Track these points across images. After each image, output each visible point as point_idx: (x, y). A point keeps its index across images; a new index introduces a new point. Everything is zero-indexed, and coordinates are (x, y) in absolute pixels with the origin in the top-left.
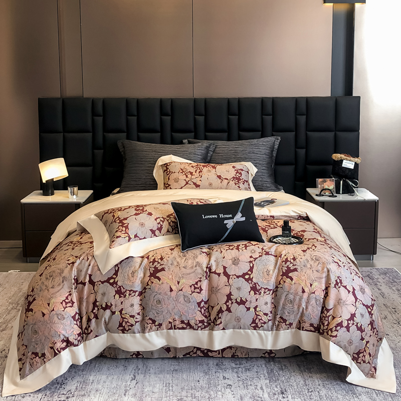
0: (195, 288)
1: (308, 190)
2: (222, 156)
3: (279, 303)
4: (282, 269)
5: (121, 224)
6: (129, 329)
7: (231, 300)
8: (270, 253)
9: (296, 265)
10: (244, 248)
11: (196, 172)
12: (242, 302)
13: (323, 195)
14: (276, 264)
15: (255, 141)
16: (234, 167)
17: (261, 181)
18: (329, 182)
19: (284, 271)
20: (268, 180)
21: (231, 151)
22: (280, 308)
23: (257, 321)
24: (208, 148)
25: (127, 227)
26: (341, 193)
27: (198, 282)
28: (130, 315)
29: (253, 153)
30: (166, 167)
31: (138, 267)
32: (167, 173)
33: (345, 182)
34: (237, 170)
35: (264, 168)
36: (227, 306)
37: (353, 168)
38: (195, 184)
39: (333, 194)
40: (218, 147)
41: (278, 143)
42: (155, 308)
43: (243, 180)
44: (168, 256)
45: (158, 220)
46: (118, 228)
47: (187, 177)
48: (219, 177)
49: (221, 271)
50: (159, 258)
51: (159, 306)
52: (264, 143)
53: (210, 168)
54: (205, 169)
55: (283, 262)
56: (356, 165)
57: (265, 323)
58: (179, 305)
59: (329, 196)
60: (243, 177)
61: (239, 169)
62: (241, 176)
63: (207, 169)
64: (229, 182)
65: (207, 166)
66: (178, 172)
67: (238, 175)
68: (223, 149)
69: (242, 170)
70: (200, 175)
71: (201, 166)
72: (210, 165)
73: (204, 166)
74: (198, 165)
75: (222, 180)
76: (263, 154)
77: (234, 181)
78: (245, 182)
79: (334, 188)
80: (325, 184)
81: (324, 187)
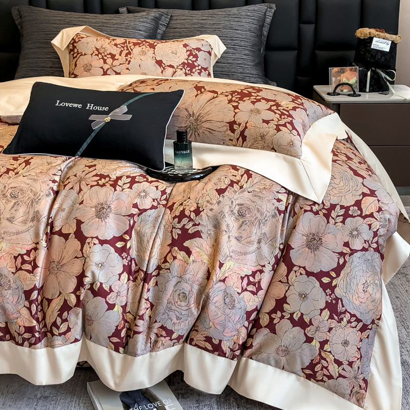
1: (317, 88)
13: (339, 94)
15: (234, 10)
16: (185, 46)
17: (241, 73)
18: (348, 72)
20: (253, 72)
21: (195, 24)
24: (157, 20)
26: (368, 90)
29: (231, 28)
30: (73, 44)
32: (73, 55)
33: (374, 73)
34: (191, 51)
35: (247, 52)
37: (388, 51)
39: (354, 92)
40: (174, 18)
43: (200, 68)
47: (105, 62)
48: (159, 63)
52: (249, 14)
53: (145, 48)
54: (137, 50)
56: (394, 46)
59: (349, 95)
60: (199, 62)
61: (194, 49)
62: (195, 61)
63: (140, 49)
64: (176, 72)
65: (140, 43)
66: (92, 55)
67: (191, 60)
68: (182, 21)
69: (199, 50)
70: (127, 60)
71: (130, 45)
72: (147, 42)
73: (135, 44)
74: (126, 42)
75: (164, 69)
76: (246, 31)
77: (183, 69)
78: (203, 71)
79: (356, 82)
80: (342, 75)
81: (340, 81)
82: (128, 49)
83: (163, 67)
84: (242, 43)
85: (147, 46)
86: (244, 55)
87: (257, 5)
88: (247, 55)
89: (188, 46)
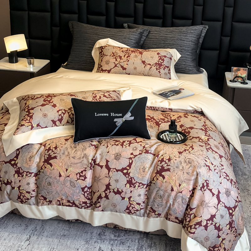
0: (80, 176)
2: (153, 41)
3: (151, 196)
4: (157, 167)
5: (27, 113)
6: (26, 202)
7: (109, 189)
8: (149, 152)
9: (169, 165)
10: (128, 145)
11: (124, 57)
12: (118, 192)
13: (236, 82)
14: (153, 162)
15: (184, 29)
16: (158, 54)
19: (159, 170)
20: (191, 64)
21: (162, 37)
22: (151, 200)
23: (131, 208)
24: (141, 34)
25: (31, 117)
27: (83, 171)
28: (27, 191)
29: (181, 40)
30: (101, 49)
31: (35, 153)
32: (101, 55)
34: (161, 57)
35: (189, 53)
36: (106, 194)
38: (122, 67)
40: (151, 32)
41: (205, 31)
42: (46, 188)
43: (165, 66)
44: (61, 146)
45: (60, 113)
46: (24, 117)
47: (116, 60)
48: (144, 62)
49: (103, 163)
50: (54, 147)
51: (49, 187)
52: (192, 32)
53: (137, 54)
54: (133, 55)
55: (159, 161)
57: (137, 210)
58: (66, 188)
60: (164, 63)
61: (163, 56)
62: (162, 63)
63: (135, 54)
64: (152, 67)
65: (135, 51)
66: (110, 56)
67: (160, 62)
69: (165, 56)
70: (127, 59)
71: (130, 52)
72: (138, 51)
73: (132, 52)
74: (128, 50)
75: (146, 66)
76: (189, 41)
77: (156, 66)
79: (246, 76)
80: (238, 72)
81: (237, 75)
82: (128, 54)
83: (145, 64)
84: (186, 48)
86: (187, 55)
87: (197, 26)
89: (160, 54)
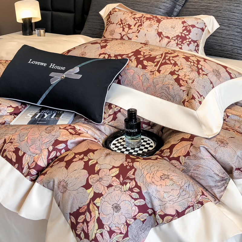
11: (135, 26)
16: (184, 22)
17: (231, 45)
30: (109, 15)
32: (107, 23)
34: (186, 27)
43: (190, 40)
47: (123, 30)
48: (160, 34)
53: (153, 22)
60: (190, 36)
61: (189, 26)
62: (188, 35)
63: (149, 22)
64: (170, 42)
66: (117, 24)
67: (184, 34)
68: (194, 4)
69: (193, 26)
70: (138, 29)
71: (144, 19)
73: (147, 19)
74: (142, 17)
75: (162, 39)
77: (176, 40)
78: (192, 43)
82: (141, 22)
83: (161, 37)
84: (236, 23)
85: (155, 21)
86: (237, 32)
88: (238, 32)
89: (186, 22)
